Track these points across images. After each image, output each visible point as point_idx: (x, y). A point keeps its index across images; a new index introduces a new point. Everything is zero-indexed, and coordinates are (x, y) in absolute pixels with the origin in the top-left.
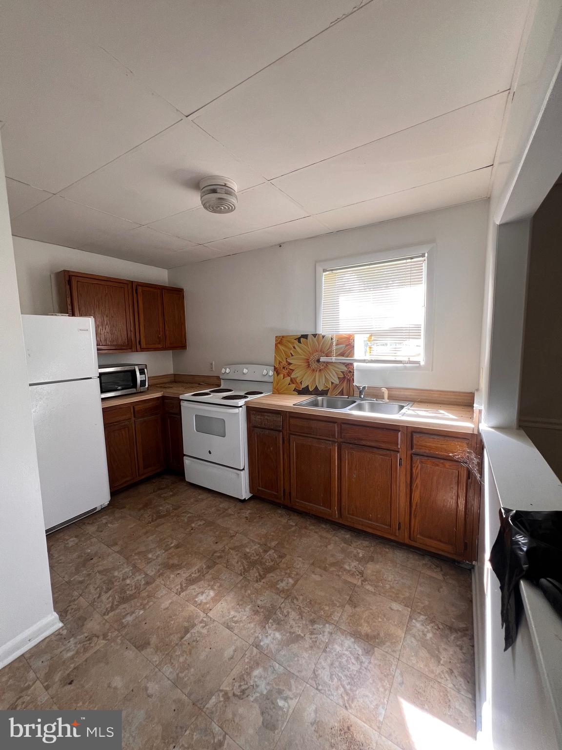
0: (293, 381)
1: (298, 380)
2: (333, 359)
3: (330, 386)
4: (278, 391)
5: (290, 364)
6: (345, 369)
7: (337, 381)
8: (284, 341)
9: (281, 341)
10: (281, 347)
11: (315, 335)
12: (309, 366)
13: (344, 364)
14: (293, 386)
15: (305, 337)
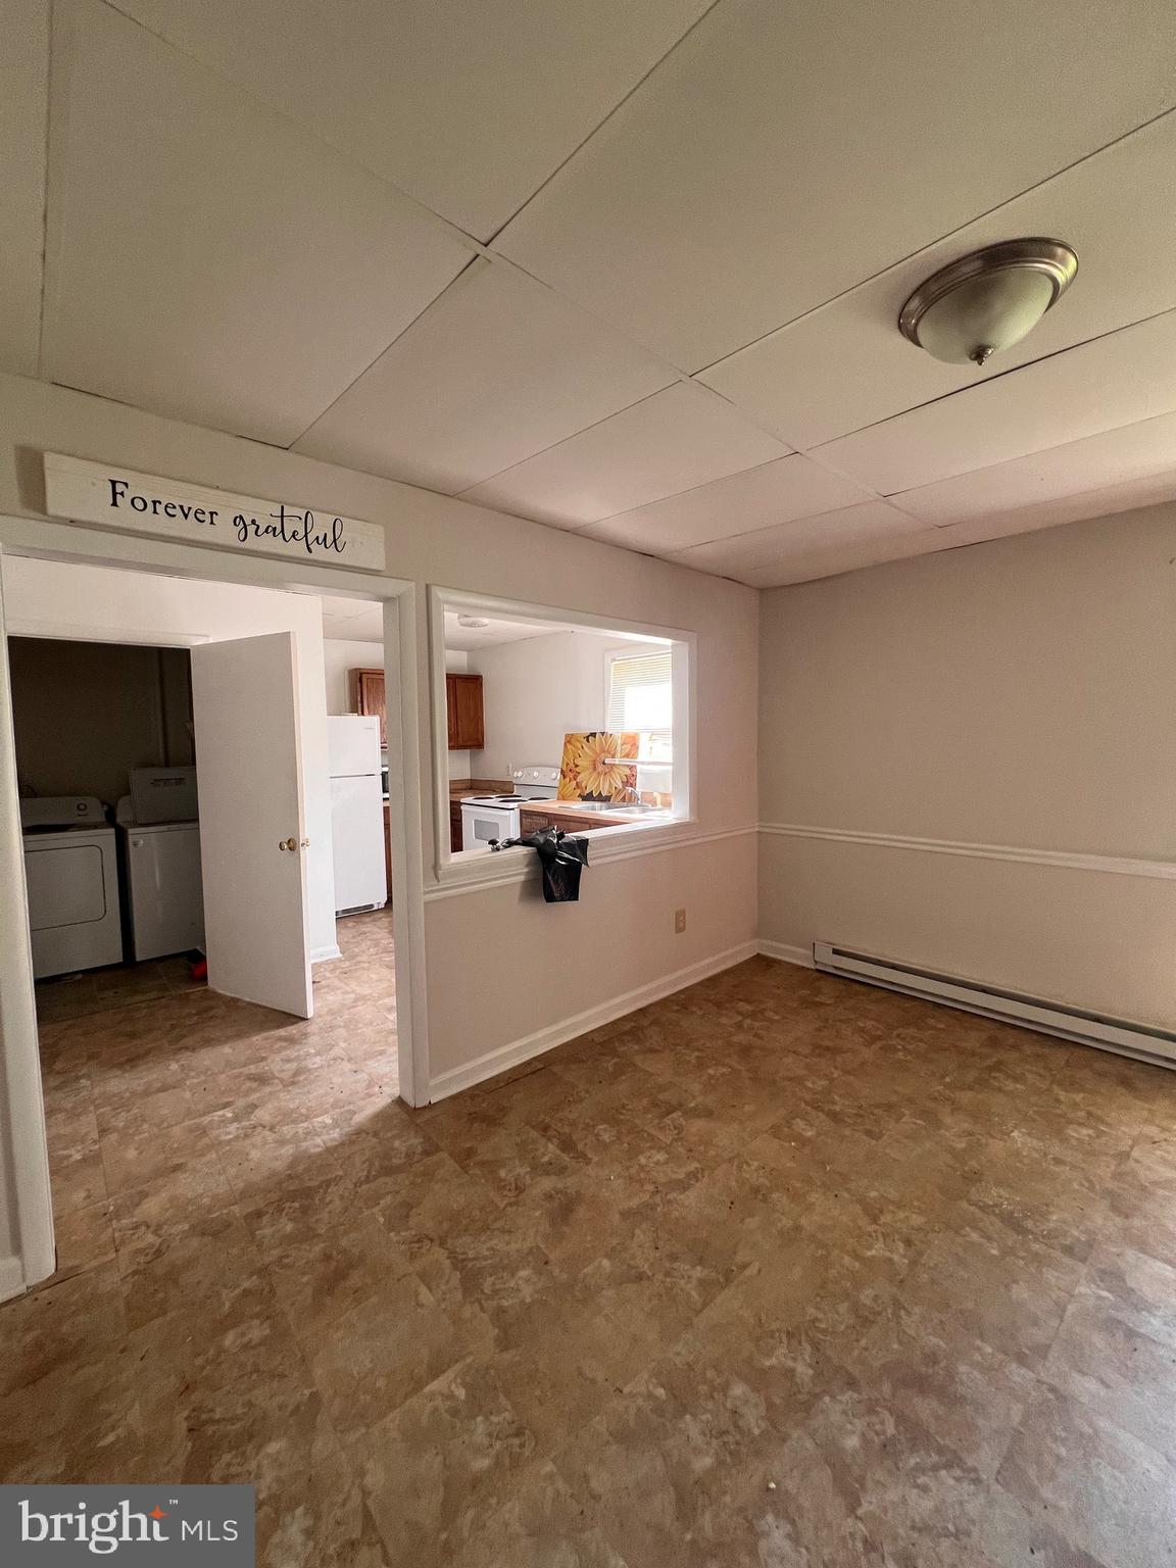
0: (578, 786)
1: (583, 785)
2: (617, 761)
3: (613, 791)
4: (563, 797)
5: (577, 766)
6: (628, 772)
7: (620, 786)
8: (573, 741)
9: (570, 740)
10: (569, 747)
11: (603, 734)
12: (595, 769)
13: (628, 766)
14: (578, 792)
15: (593, 735)
